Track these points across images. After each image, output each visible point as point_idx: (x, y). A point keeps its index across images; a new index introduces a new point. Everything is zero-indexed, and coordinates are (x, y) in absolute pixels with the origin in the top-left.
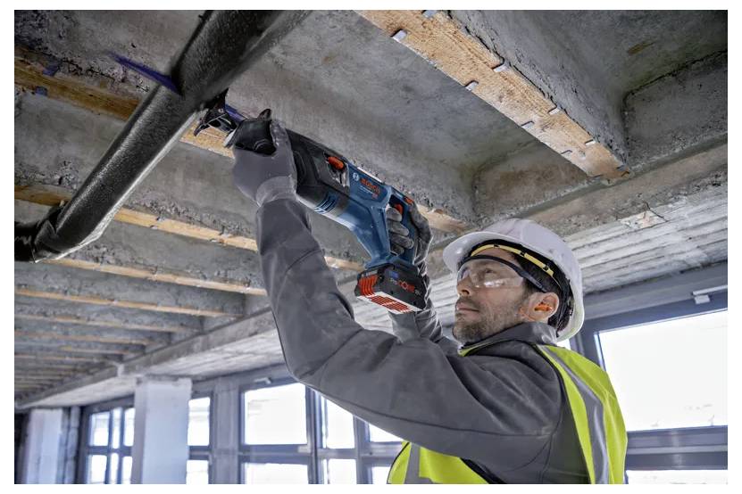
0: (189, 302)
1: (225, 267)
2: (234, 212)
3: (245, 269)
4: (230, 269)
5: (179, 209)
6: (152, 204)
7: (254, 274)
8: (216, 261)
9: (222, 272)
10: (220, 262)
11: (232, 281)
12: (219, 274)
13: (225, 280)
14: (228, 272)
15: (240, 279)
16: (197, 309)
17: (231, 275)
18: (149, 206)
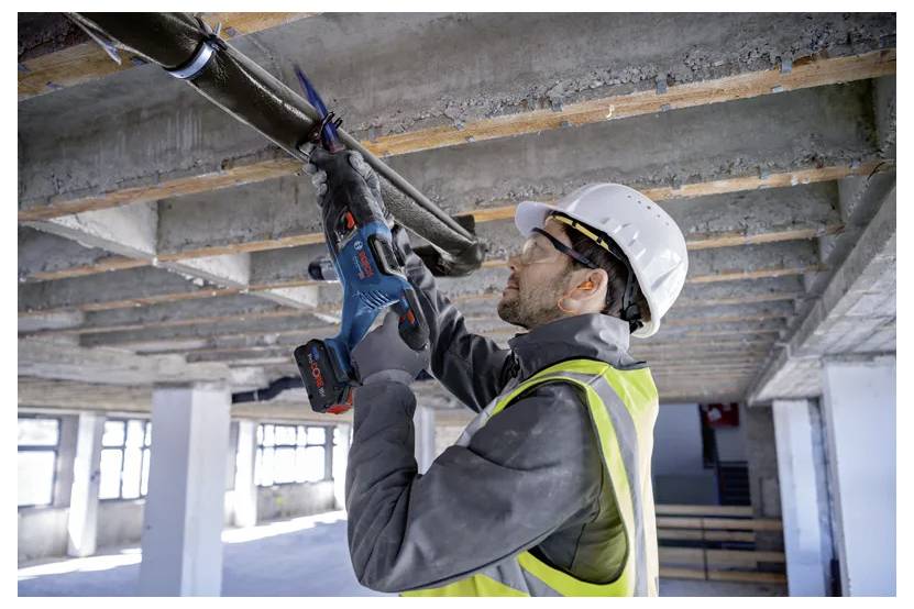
0: (729, 265)
1: (705, 218)
2: (600, 167)
3: (737, 212)
4: (711, 219)
5: (537, 188)
6: (509, 195)
7: (752, 215)
8: (690, 214)
9: (701, 226)
10: (696, 214)
11: (718, 234)
12: (697, 229)
13: (707, 236)
14: (710, 223)
15: (730, 229)
16: (742, 271)
17: (714, 227)
18: (506, 197)
